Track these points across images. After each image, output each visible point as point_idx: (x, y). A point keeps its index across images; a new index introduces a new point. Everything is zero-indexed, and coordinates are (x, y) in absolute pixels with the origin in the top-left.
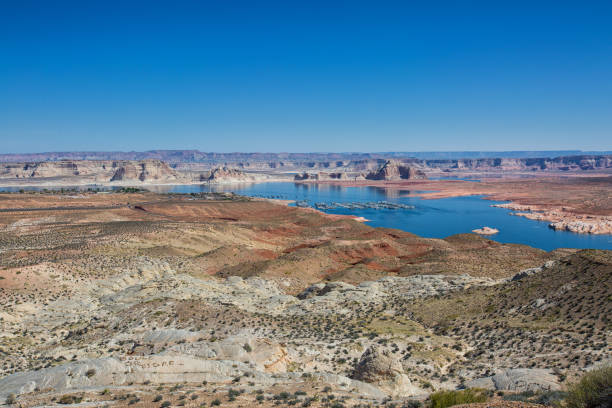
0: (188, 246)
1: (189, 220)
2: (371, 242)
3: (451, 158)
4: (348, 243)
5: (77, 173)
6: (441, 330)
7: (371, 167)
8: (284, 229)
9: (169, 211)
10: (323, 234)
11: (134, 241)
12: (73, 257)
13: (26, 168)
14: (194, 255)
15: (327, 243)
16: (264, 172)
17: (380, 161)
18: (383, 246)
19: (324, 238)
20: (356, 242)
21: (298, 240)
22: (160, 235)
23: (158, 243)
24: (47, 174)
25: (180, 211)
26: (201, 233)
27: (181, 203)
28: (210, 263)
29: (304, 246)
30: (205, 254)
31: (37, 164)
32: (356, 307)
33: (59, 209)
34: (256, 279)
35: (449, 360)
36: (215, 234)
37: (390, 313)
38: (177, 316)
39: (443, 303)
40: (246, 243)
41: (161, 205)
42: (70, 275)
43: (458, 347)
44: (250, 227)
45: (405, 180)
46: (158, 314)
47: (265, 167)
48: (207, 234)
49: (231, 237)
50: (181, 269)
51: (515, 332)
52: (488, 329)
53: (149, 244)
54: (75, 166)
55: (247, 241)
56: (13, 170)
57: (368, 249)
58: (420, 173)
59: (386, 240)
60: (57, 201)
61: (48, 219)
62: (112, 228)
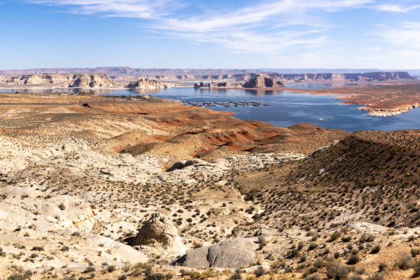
0: (107, 131)
1: (114, 114)
2: (235, 130)
3: (301, 73)
4: (219, 131)
5: (51, 82)
6: (249, 198)
7: (247, 78)
8: (178, 121)
9: (105, 108)
10: (205, 125)
11: (72, 127)
14: (108, 137)
15: (204, 131)
16: (173, 82)
17: (252, 75)
18: (244, 133)
19: (205, 127)
20: (224, 130)
21: (187, 129)
22: (89, 123)
23: (87, 129)
24: (34, 82)
25: (112, 108)
26: (118, 123)
27: (114, 103)
28: (117, 144)
29: (189, 133)
30: (116, 137)
31: (29, 76)
32: (201, 178)
34: (142, 156)
36: (127, 124)
37: (222, 183)
39: (262, 174)
40: (148, 130)
41: (100, 104)
44: (154, 120)
45: (269, 89)
47: (174, 78)
48: (122, 124)
49: (139, 127)
50: (96, 147)
51: (297, 195)
52: (280, 194)
53: (80, 129)
54: (51, 78)
55: (146, 129)
57: (233, 135)
58: (279, 83)
59: (246, 129)
62: (59, 118)
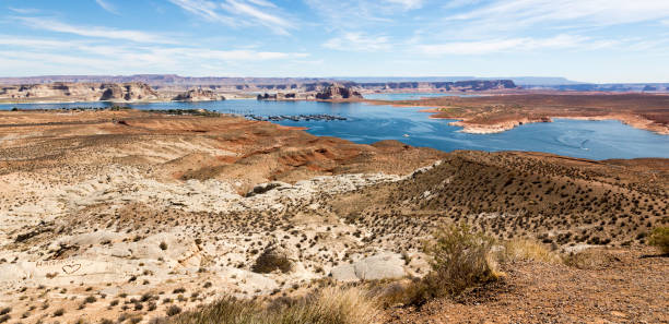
0: (159, 154)
1: (164, 133)
2: (312, 148)
3: (380, 82)
4: (293, 149)
5: (68, 94)
6: (350, 220)
7: (319, 89)
8: (244, 139)
9: (148, 126)
10: (276, 142)
11: (112, 151)
12: (50, 167)
13: (21, 90)
14: (163, 162)
15: (277, 149)
16: (233, 93)
17: (325, 84)
18: (323, 151)
19: (277, 146)
20: (301, 148)
21: (256, 148)
22: (135, 146)
23: (132, 153)
24: (41, 95)
25: (158, 125)
26: (172, 144)
27: (160, 118)
28: (177, 169)
29: (260, 152)
30: (173, 161)
31: (31, 87)
32: (289, 202)
33: (49, 124)
34: (212, 181)
35: (346, 246)
36: (183, 145)
37: (314, 206)
38: (119, 217)
39: (357, 196)
40: (210, 151)
41: (143, 120)
42: (40, 183)
43: (357, 234)
44: (216, 138)
45: (346, 100)
46: (101, 217)
47: (233, 89)
48: (177, 144)
49: (198, 147)
50: (150, 175)
51: (405, 219)
52: (385, 217)
53: (124, 153)
54: (66, 88)
55: (208, 150)
56: (9, 91)
57: (311, 154)
58: (356, 93)
59: (324, 147)
60: (48, 117)
61: (35, 134)
62: (93, 141)
